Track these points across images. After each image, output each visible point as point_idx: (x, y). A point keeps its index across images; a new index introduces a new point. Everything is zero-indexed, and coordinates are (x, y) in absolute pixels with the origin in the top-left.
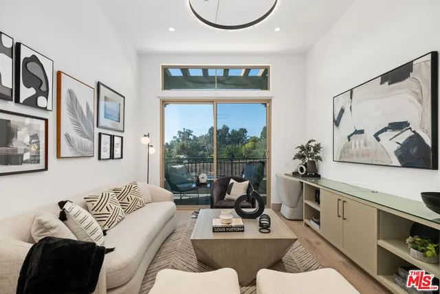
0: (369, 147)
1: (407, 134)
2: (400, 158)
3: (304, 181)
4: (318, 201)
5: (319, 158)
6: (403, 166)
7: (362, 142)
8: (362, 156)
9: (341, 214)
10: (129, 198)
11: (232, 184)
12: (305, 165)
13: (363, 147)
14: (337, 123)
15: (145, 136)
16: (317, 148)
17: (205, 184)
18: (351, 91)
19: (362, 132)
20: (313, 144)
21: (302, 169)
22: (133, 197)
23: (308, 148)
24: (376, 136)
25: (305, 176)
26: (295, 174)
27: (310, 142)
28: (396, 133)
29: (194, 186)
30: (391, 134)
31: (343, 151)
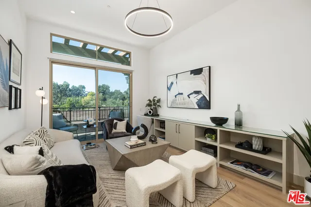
0: (185, 101)
1: (201, 96)
2: (198, 105)
3: (154, 118)
4: (164, 128)
5: (159, 106)
6: (199, 108)
7: (182, 99)
8: (182, 104)
9: (178, 131)
10: (45, 140)
11: (117, 122)
12: (152, 110)
13: (182, 100)
14: (169, 89)
15: (40, 89)
16: (159, 101)
17: (93, 125)
18: (177, 75)
19: (182, 94)
20: (156, 99)
21: (150, 112)
22: (48, 139)
23: (154, 100)
24: (188, 96)
25: (152, 115)
26: (146, 115)
27: (154, 97)
28: (197, 95)
29: (85, 127)
30: (194, 95)
31: (173, 102)
